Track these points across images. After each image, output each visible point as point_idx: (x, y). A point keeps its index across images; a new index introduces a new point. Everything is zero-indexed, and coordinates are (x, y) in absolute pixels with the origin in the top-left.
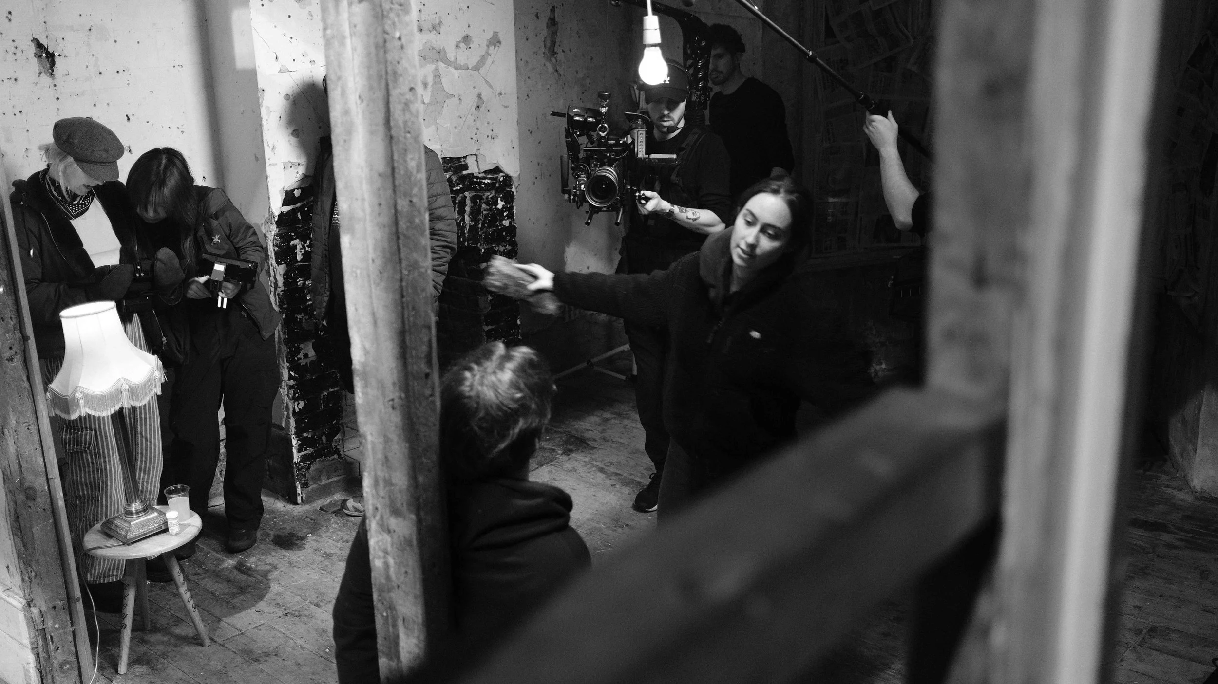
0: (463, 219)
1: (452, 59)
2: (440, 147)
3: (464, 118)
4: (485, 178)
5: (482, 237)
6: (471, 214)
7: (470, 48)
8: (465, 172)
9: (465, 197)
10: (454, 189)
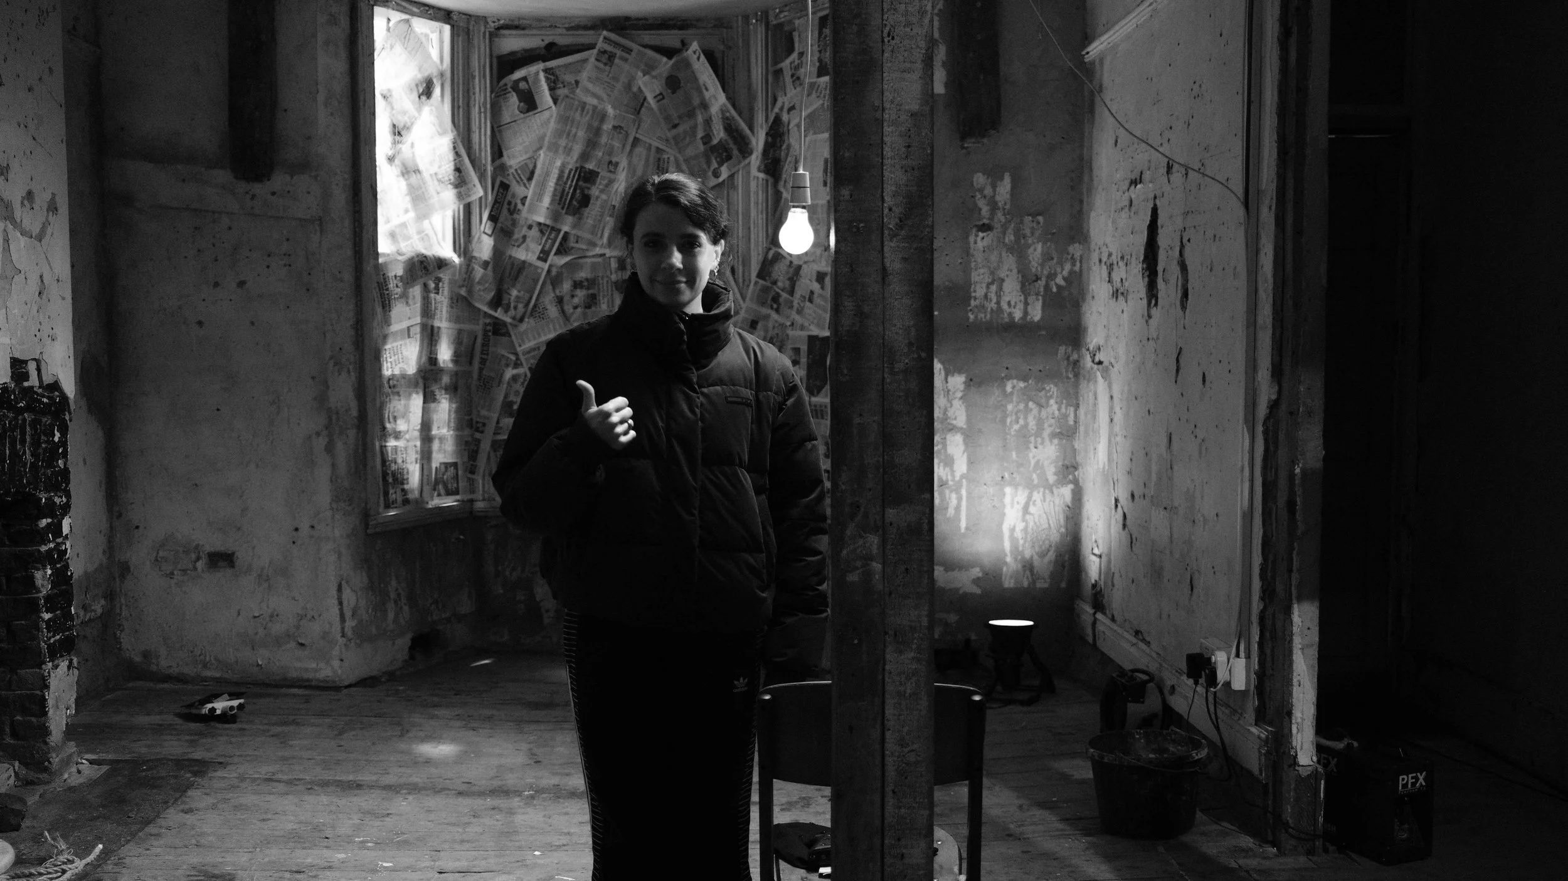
0: (24, 452)
1: (18, 220)
2: (8, 341)
3: (29, 305)
4: (44, 396)
5: (41, 481)
6: (32, 444)
7: (33, 208)
8: (26, 384)
9: (24, 420)
10: (19, 406)
